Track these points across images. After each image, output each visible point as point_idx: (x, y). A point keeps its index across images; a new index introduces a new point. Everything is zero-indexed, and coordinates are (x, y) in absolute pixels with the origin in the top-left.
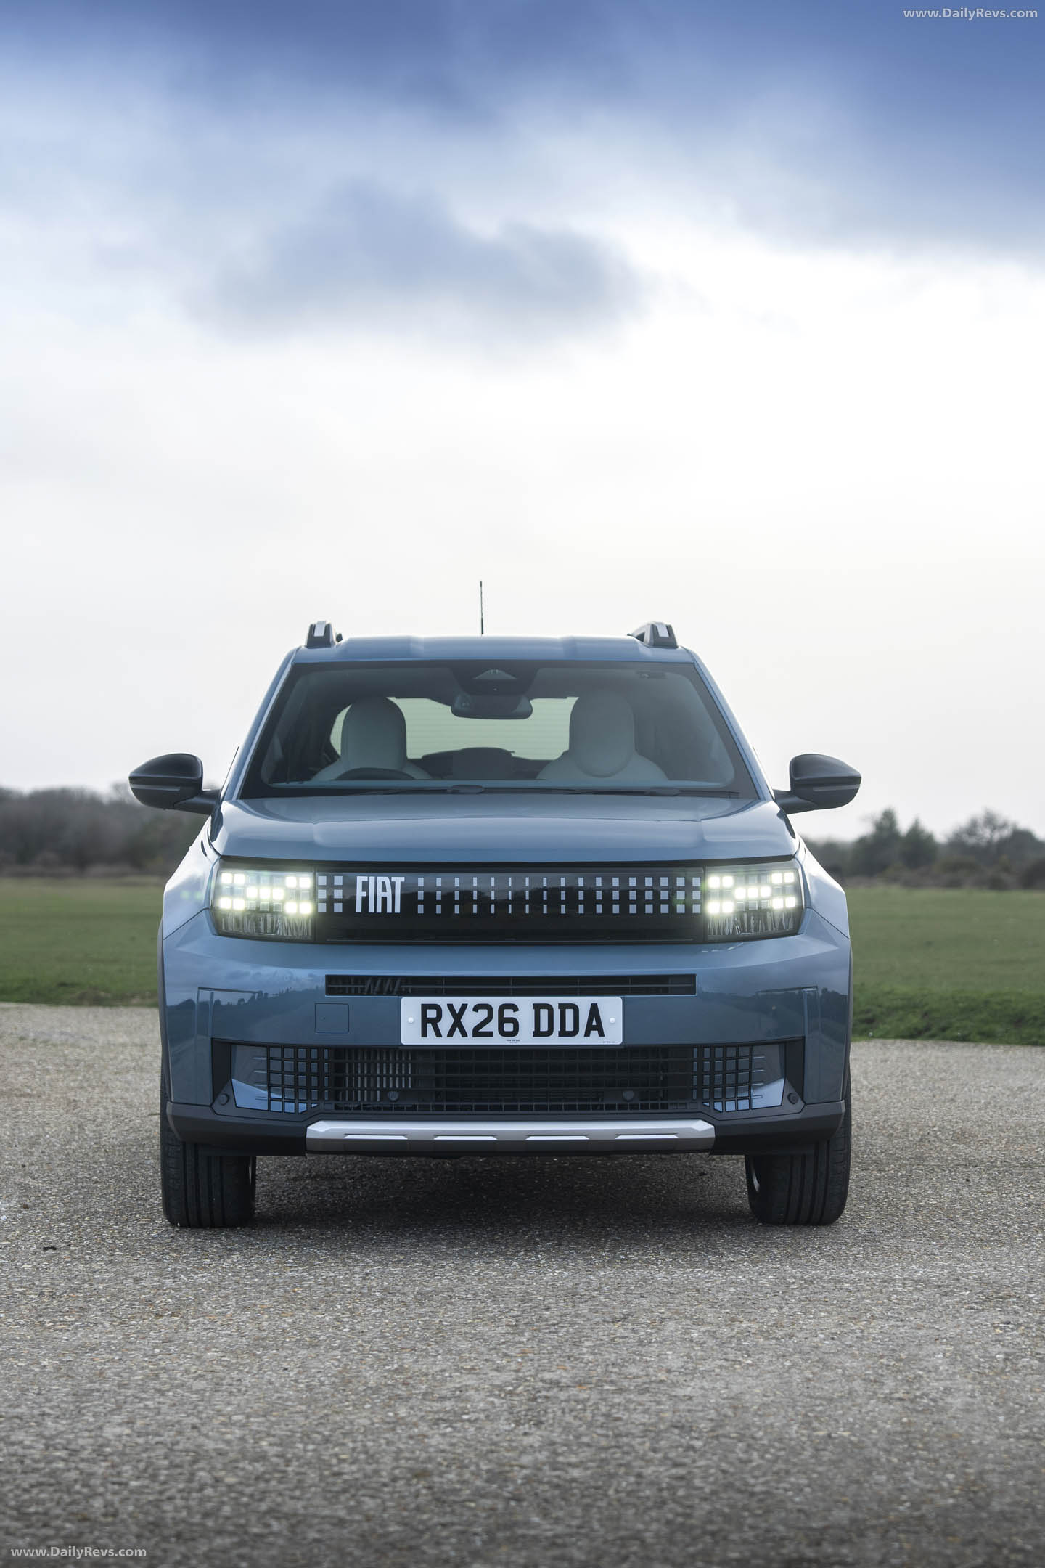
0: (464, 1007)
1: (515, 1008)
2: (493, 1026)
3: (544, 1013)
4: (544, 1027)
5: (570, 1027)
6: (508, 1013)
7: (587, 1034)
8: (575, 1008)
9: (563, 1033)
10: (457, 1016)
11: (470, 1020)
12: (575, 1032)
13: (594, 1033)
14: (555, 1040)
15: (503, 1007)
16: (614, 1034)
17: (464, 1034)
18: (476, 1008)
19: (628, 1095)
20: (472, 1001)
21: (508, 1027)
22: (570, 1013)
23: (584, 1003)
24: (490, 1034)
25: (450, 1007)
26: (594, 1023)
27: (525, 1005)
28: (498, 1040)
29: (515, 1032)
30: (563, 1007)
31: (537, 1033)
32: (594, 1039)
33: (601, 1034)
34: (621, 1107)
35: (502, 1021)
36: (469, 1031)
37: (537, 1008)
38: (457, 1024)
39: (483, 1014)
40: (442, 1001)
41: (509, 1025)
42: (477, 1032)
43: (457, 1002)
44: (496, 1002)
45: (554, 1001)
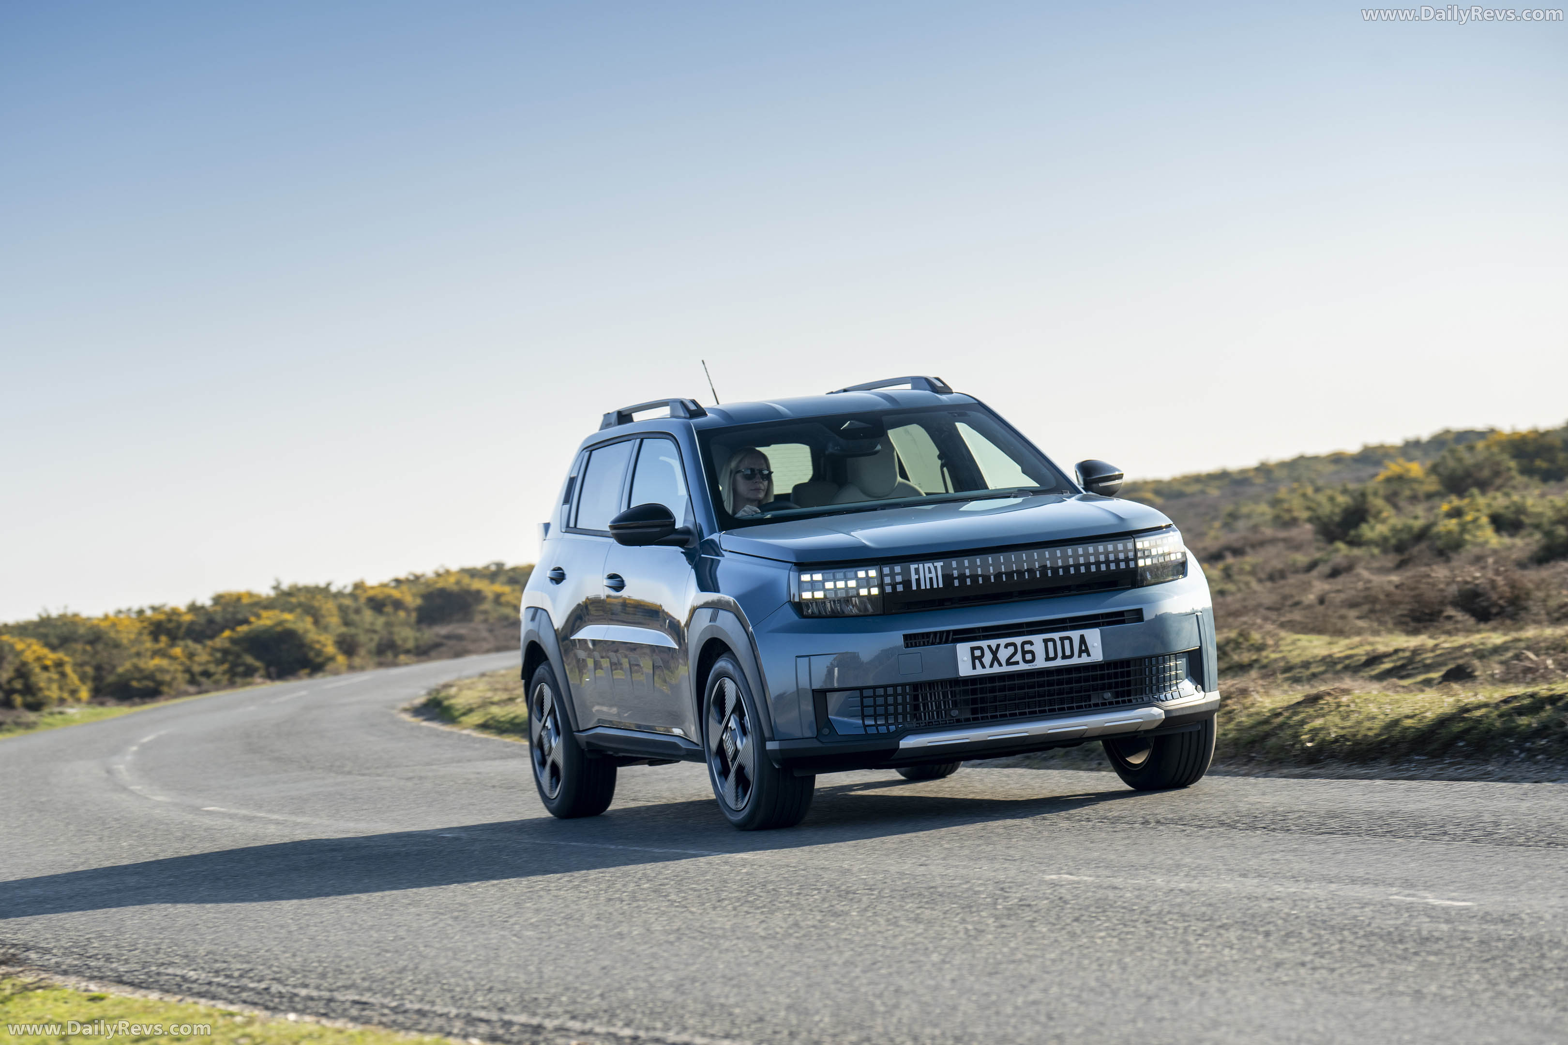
0: (998, 646)
1: (1031, 643)
2: (1018, 657)
3: (1050, 644)
4: (1052, 655)
5: (1068, 653)
6: (1027, 647)
7: (1080, 656)
8: (1070, 639)
9: (1064, 657)
10: (994, 653)
11: (1004, 654)
12: (1072, 656)
13: (1084, 655)
14: (1059, 662)
15: (1024, 643)
16: (1097, 655)
17: (1000, 665)
18: (1006, 646)
19: (1108, 695)
20: (1003, 641)
21: (1029, 657)
22: (1067, 642)
23: (1075, 635)
24: (1017, 663)
25: (989, 647)
26: (1083, 648)
27: (1038, 640)
28: (1023, 667)
29: (1033, 660)
30: (1062, 639)
31: (1048, 659)
32: (1085, 659)
33: (1089, 655)
34: (1104, 704)
35: (1024, 653)
36: (1003, 662)
37: (1046, 641)
38: (995, 658)
39: (1011, 649)
40: (984, 644)
41: (1028, 655)
42: (1009, 663)
43: (993, 643)
44: (1018, 640)
45: (1056, 636)
